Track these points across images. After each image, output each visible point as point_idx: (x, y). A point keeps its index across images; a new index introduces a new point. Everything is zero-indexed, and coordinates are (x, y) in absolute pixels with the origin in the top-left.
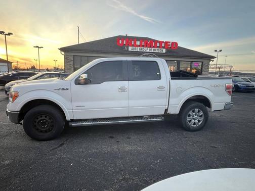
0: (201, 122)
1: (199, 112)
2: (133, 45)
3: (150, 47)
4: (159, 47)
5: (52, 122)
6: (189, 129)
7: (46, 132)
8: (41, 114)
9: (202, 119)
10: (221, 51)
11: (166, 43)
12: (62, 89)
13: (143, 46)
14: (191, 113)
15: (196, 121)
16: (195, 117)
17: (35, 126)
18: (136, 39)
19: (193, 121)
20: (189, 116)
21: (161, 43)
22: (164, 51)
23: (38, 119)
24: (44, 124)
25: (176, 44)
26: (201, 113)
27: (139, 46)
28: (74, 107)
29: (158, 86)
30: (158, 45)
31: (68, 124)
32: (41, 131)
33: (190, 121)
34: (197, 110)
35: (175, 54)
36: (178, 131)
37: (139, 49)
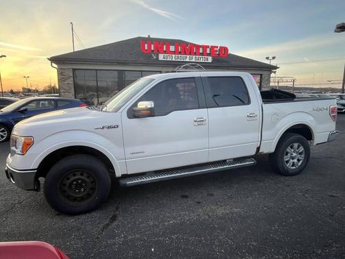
0: (301, 161)
1: (299, 147)
2: (165, 52)
3: (190, 54)
4: (202, 54)
5: (92, 182)
6: (286, 173)
7: (82, 199)
8: (73, 170)
9: (302, 157)
10: (274, 58)
11: (213, 47)
12: (109, 128)
13: (180, 53)
14: (289, 150)
15: (295, 161)
16: (294, 154)
17: (65, 191)
18: (169, 42)
19: (291, 161)
20: (287, 153)
21: (205, 47)
22: (210, 59)
23: (68, 179)
24: (79, 186)
25: (226, 49)
26: (302, 149)
27: (174, 53)
28: (128, 156)
29: (248, 114)
30: (201, 51)
31: (119, 184)
32: (75, 199)
33: (287, 162)
34: (296, 145)
35: (225, 64)
36: (271, 177)
37: (174, 58)
